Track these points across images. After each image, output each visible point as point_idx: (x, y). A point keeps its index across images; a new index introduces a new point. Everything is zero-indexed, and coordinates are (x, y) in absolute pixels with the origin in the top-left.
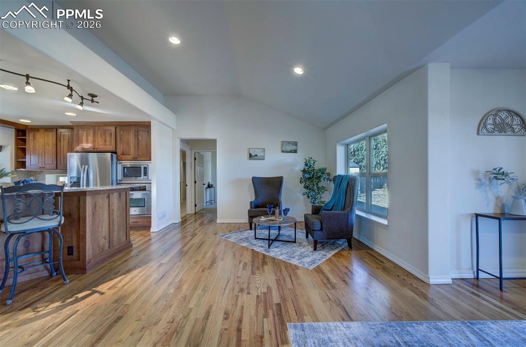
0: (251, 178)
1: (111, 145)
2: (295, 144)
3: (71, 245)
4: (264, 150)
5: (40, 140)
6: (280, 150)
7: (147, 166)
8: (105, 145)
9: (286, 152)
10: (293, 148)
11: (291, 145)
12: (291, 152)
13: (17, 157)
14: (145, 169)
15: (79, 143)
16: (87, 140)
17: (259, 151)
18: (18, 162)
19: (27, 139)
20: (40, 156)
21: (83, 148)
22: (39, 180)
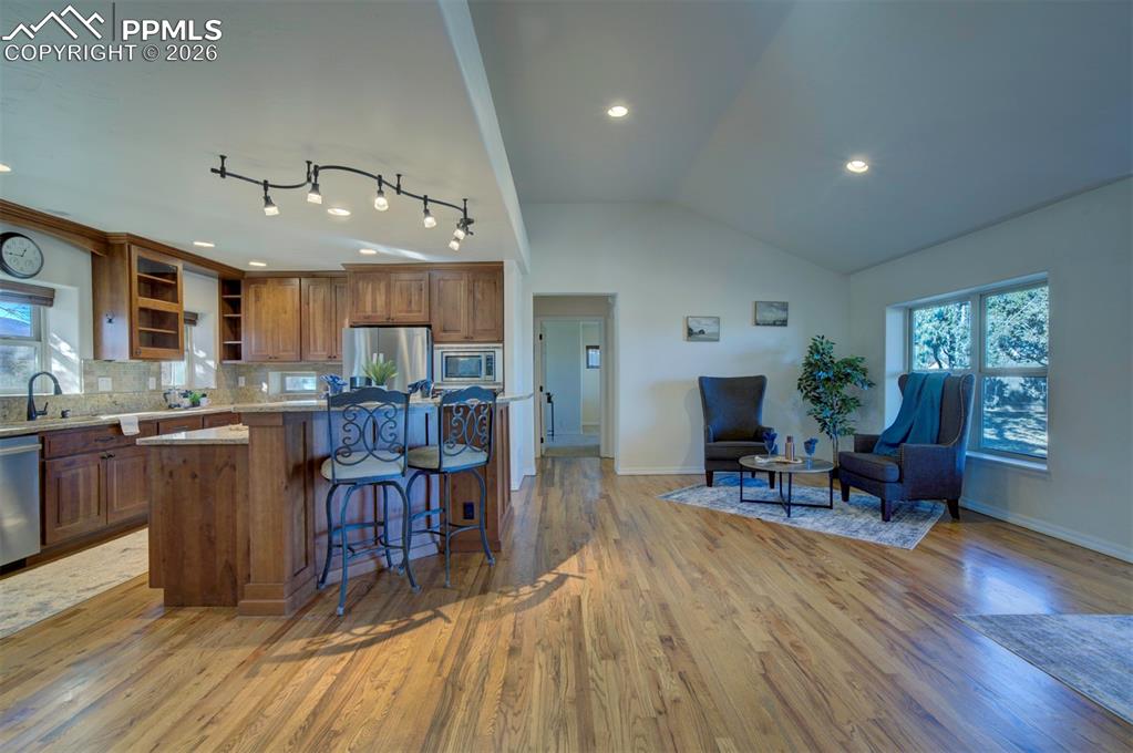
0: (697, 379)
1: (420, 311)
2: (784, 307)
3: (468, 501)
4: (717, 320)
5: (269, 302)
6: (751, 320)
7: (492, 354)
8: (410, 312)
9: (764, 325)
10: (779, 315)
11: (774, 310)
12: (774, 324)
13: (223, 337)
14: (490, 360)
15: (357, 309)
16: (374, 301)
17: (709, 322)
18: (225, 345)
19: (242, 300)
20: (269, 334)
21: (365, 318)
22: (256, 384)
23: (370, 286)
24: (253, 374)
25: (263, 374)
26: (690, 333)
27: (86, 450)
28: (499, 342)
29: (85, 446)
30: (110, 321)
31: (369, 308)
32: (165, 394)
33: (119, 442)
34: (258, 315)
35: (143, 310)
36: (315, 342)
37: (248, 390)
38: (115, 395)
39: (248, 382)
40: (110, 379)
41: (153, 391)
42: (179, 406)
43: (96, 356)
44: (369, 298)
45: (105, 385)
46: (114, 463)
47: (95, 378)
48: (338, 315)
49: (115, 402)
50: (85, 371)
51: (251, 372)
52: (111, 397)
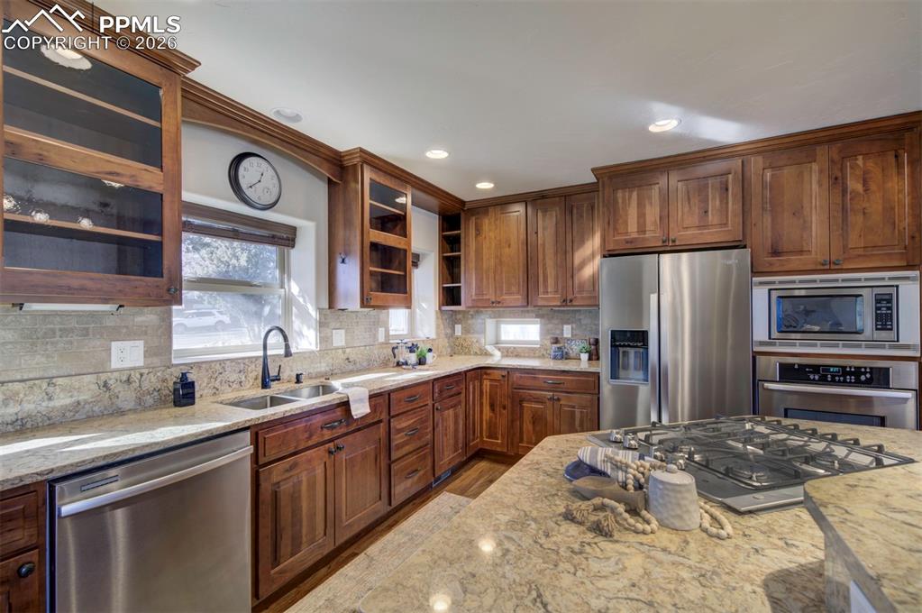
5: (492, 234)
7: (889, 289)
8: (707, 226)
13: (442, 280)
15: (615, 229)
16: (642, 216)
18: (443, 288)
19: (462, 236)
20: (491, 275)
21: (627, 242)
22: (473, 333)
23: (635, 195)
24: (470, 322)
25: (480, 321)
27: (310, 443)
28: (907, 267)
29: (309, 438)
30: (343, 261)
31: (633, 227)
32: (393, 349)
33: (347, 425)
34: (479, 252)
35: (374, 246)
36: (545, 280)
37: (464, 340)
38: (348, 350)
39: (466, 331)
40: (343, 331)
41: (383, 343)
42: (406, 364)
43: (331, 305)
44: (633, 212)
45: (339, 338)
46: (343, 456)
47: (328, 331)
48: (575, 244)
49: (348, 359)
50: (320, 323)
51: (468, 319)
52: (344, 353)
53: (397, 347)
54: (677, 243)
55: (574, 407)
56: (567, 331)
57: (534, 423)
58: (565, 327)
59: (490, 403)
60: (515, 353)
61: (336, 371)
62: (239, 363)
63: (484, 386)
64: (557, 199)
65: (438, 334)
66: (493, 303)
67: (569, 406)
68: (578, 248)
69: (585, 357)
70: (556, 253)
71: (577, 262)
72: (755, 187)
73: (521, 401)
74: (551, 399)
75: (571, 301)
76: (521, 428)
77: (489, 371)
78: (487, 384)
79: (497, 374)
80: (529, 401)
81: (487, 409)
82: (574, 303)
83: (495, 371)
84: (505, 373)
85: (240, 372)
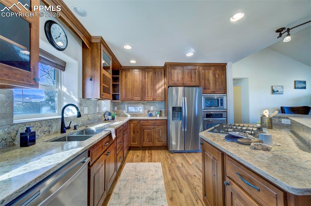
1: (195, 81)
2: (305, 82)
4: (283, 87)
5: (131, 78)
6: (293, 87)
7: (223, 98)
8: (191, 81)
10: (303, 85)
11: (301, 83)
12: (302, 88)
14: (222, 100)
15: (171, 80)
16: (178, 76)
17: (280, 88)
18: (113, 94)
19: (120, 77)
20: (130, 90)
21: (174, 83)
22: (121, 109)
23: (176, 71)
24: (120, 106)
25: (123, 105)
26: (273, 92)
28: (225, 93)
30: (91, 80)
34: (126, 83)
36: (148, 93)
37: (118, 111)
39: (118, 109)
40: (87, 108)
41: (98, 113)
42: (108, 120)
43: (84, 97)
44: (176, 75)
45: (86, 110)
47: (82, 107)
48: (157, 83)
49: (88, 119)
50: (80, 104)
51: (119, 105)
52: (87, 116)
53: (105, 114)
54: (186, 85)
55: (160, 130)
56: (152, 108)
57: (148, 136)
58: (151, 107)
59: (133, 131)
60: (136, 115)
61: (85, 124)
62: (49, 122)
63: (131, 126)
64: (152, 69)
65: (111, 110)
66: (131, 99)
67: (158, 130)
68: (158, 84)
69: (158, 115)
70: (151, 85)
71: (157, 88)
72: (201, 74)
73: (144, 130)
74: (153, 128)
75: (156, 99)
76: (144, 138)
77: (132, 121)
78: (132, 125)
79: (136, 122)
80: (146, 129)
81: (132, 133)
82: (157, 100)
83: (135, 121)
84: (138, 121)
85: (49, 126)
